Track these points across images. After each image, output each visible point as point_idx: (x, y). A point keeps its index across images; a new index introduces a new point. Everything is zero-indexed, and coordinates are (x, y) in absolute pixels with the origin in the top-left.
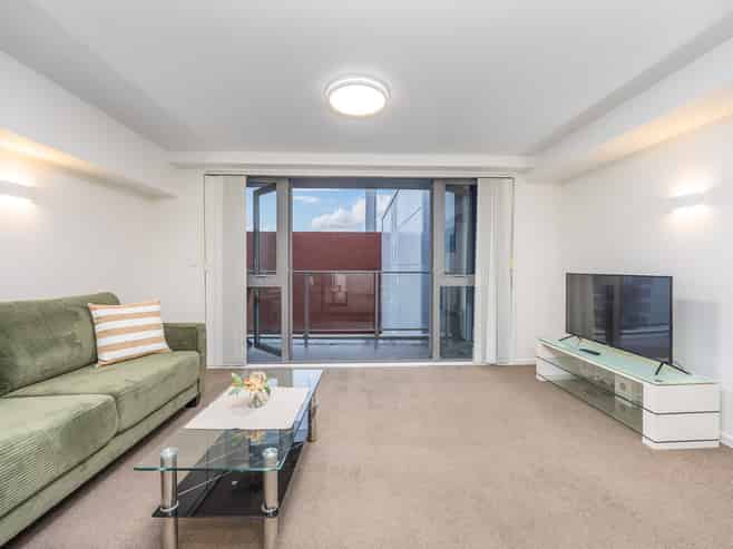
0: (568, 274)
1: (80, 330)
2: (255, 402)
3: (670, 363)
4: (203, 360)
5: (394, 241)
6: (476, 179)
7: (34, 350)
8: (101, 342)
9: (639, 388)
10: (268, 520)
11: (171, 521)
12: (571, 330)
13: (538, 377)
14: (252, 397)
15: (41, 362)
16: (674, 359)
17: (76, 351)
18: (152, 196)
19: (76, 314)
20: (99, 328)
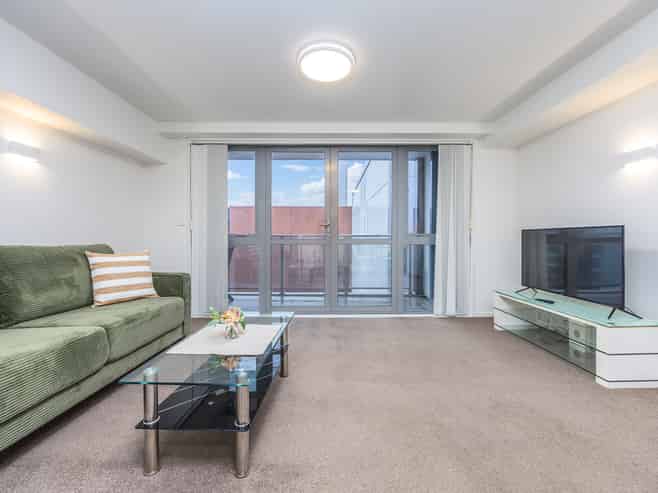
0: (523, 231)
1: (77, 273)
2: (231, 334)
3: (622, 308)
4: (188, 305)
5: (363, 214)
6: (436, 146)
7: (38, 289)
8: (97, 286)
9: (592, 331)
10: (240, 434)
11: (152, 433)
12: (527, 282)
13: (496, 327)
14: (229, 329)
15: (43, 299)
16: (626, 305)
17: (74, 292)
18: (145, 163)
19: (75, 260)
20: (94, 273)
